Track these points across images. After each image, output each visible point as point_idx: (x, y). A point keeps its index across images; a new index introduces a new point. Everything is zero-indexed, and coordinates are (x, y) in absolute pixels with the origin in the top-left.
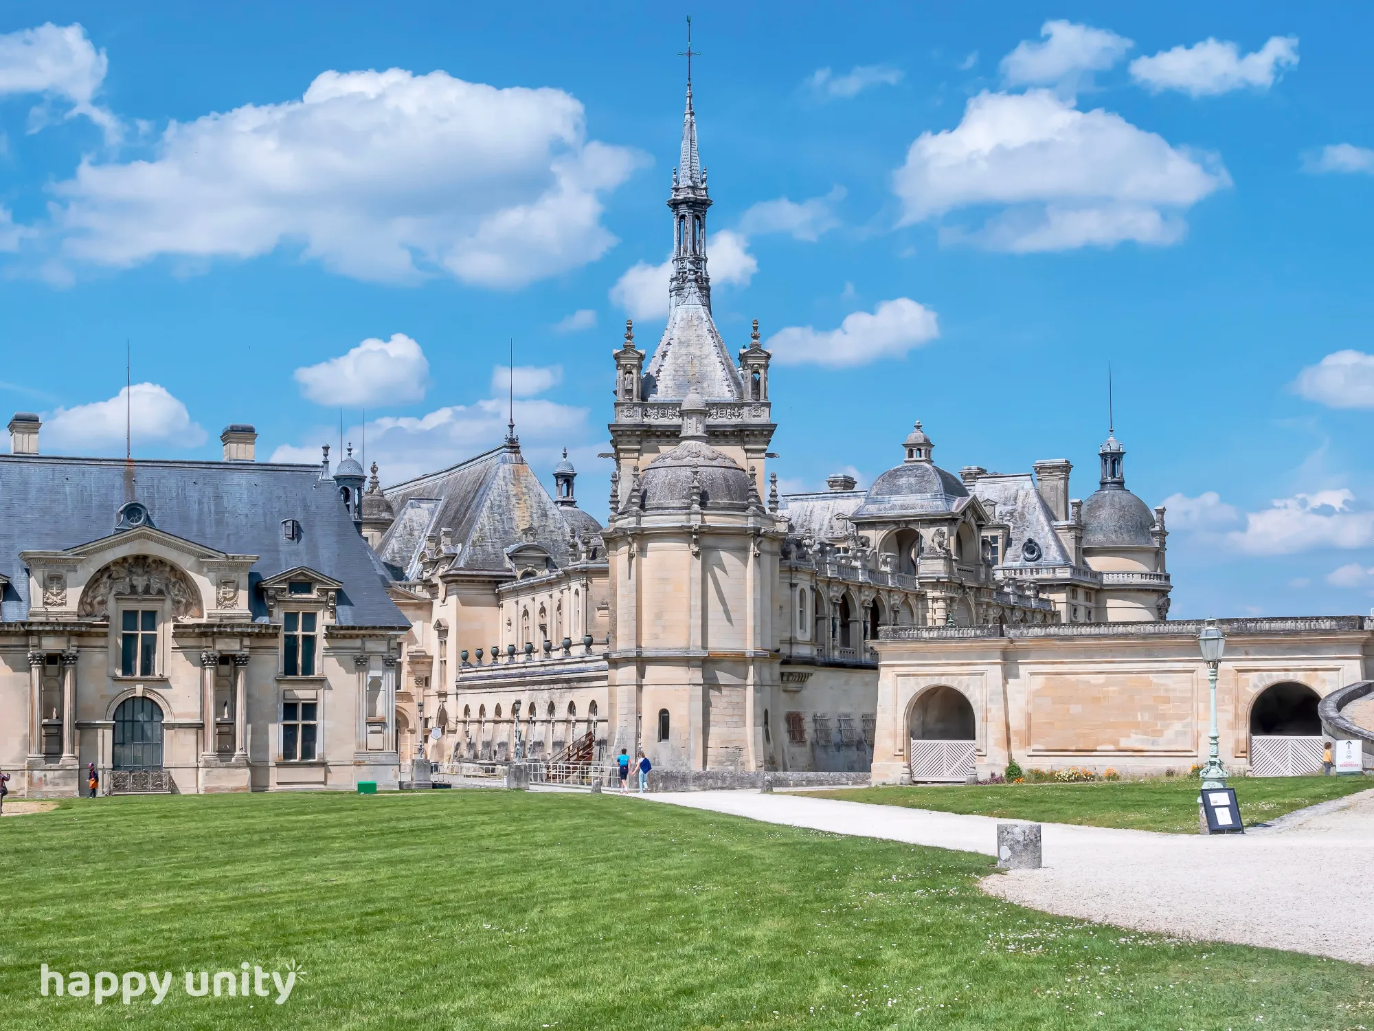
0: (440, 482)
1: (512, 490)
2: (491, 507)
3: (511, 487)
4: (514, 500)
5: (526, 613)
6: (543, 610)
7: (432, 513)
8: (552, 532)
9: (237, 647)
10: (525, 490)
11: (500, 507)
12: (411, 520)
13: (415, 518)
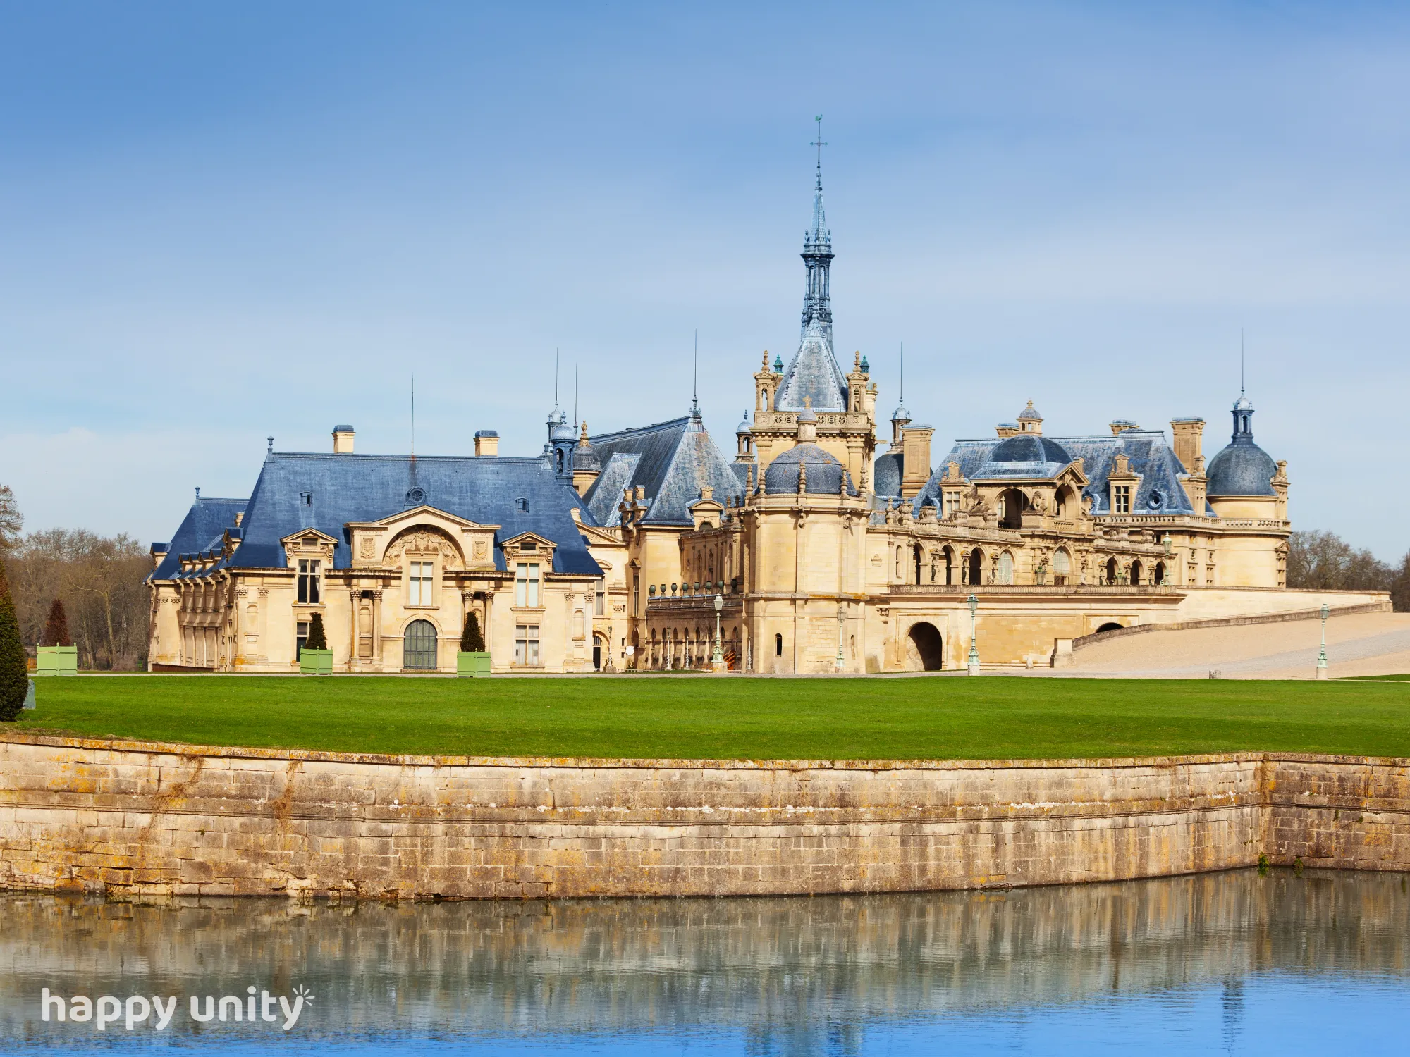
0: (640, 437)
1: (694, 454)
2: (677, 469)
3: (693, 452)
4: (695, 463)
5: (700, 556)
6: (711, 555)
7: (630, 465)
8: (726, 489)
9: (486, 587)
10: (705, 454)
11: (684, 468)
12: (615, 473)
13: (617, 470)
